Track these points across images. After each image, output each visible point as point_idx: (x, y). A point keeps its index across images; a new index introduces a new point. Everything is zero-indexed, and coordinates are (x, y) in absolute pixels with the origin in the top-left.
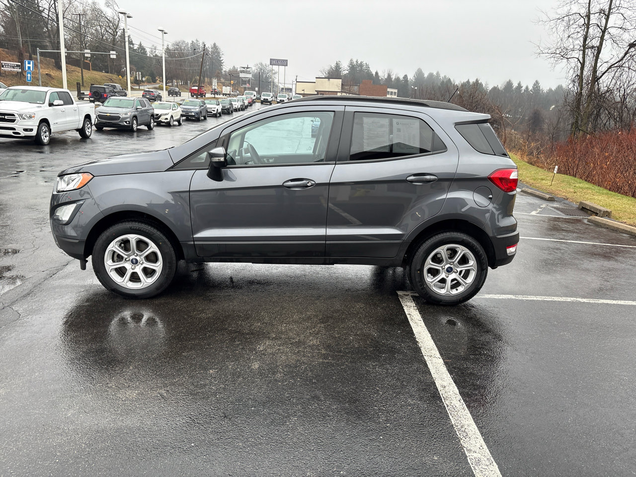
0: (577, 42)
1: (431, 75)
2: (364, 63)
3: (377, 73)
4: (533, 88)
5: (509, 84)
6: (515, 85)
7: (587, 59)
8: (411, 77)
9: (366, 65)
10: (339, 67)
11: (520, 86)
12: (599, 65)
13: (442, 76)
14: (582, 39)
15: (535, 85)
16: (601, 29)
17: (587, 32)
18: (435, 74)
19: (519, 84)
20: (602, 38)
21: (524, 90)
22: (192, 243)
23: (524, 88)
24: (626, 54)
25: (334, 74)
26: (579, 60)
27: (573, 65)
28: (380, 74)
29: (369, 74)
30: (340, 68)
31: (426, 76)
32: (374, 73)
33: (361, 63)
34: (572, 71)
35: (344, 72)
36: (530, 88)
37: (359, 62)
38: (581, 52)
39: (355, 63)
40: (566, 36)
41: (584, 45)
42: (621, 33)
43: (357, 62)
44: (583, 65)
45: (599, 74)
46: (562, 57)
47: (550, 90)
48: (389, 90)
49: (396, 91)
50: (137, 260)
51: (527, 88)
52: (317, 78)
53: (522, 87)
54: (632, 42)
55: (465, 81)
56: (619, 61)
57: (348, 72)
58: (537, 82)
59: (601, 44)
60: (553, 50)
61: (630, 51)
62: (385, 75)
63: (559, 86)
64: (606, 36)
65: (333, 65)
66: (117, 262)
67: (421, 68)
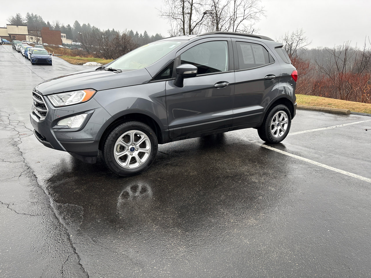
0: (179, 10)
1: (84, 25)
2: (38, 15)
3: (48, 23)
4: (144, 35)
5: (132, 32)
6: (135, 33)
7: (185, 19)
8: (72, 26)
9: (40, 17)
10: (19, 17)
11: (137, 34)
12: (191, 23)
13: (92, 26)
14: (181, 9)
15: (145, 33)
16: (190, 4)
17: (183, 5)
18: (87, 24)
19: (137, 32)
20: (191, 9)
21: (140, 36)
22: (168, 130)
23: (139, 35)
24: (203, 17)
25: (17, 22)
26: (181, 20)
27: (179, 23)
28: (51, 23)
29: (43, 23)
30: (21, 19)
31: (81, 25)
32: (47, 23)
33: (36, 15)
34: (179, 26)
35: (24, 21)
36: (143, 35)
37: (34, 15)
38: (182, 16)
39: (31, 15)
40: (174, 6)
41: (183, 12)
42: (199, 7)
43: (32, 14)
44: (184, 22)
45: (192, 28)
46: (173, 18)
47: (153, 36)
48: (62, 34)
49: (65, 35)
50: (133, 148)
51: (141, 35)
52: (7, 25)
53: (138, 34)
54: (204, 12)
55: (107, 30)
56: (200, 21)
57: (27, 21)
58: (145, 31)
59: (191, 12)
60: (168, 14)
61: (204, 16)
62: (54, 24)
63: (157, 34)
64: (193, 8)
65: (15, 16)
66: (120, 152)
67: (77, 21)
